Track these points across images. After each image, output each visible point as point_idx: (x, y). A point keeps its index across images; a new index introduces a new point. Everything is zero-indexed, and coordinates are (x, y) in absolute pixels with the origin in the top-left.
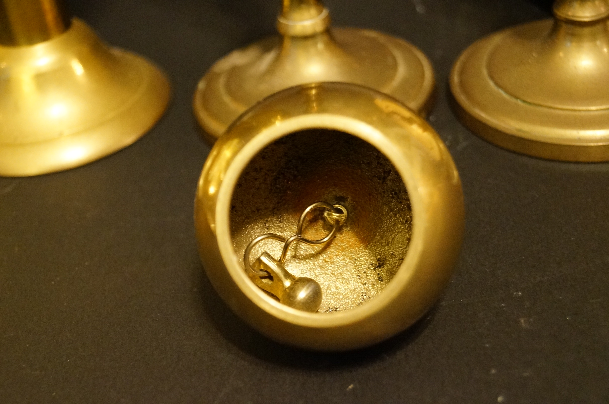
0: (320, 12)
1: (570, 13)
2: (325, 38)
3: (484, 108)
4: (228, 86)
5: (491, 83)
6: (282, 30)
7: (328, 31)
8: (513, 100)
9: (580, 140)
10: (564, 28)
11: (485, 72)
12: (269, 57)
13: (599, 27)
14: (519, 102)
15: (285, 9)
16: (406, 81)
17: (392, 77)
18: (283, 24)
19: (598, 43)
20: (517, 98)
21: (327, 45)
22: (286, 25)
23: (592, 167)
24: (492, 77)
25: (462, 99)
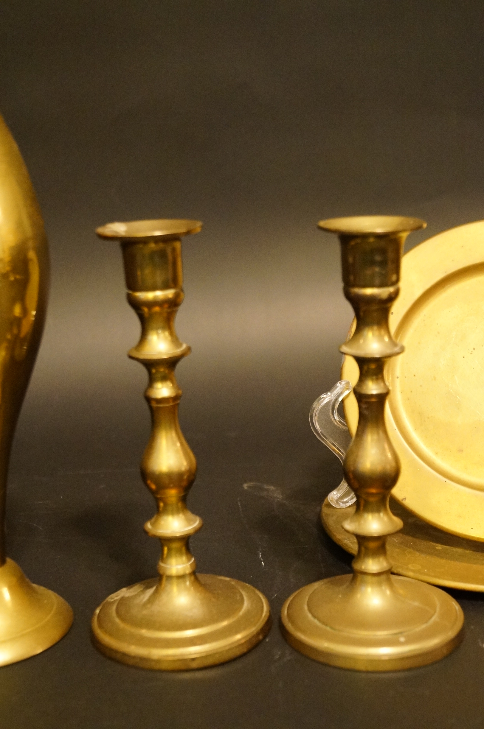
0: (189, 560)
1: (363, 567)
2: (193, 578)
3: (303, 632)
4: (117, 611)
5: (310, 616)
6: (161, 572)
7: (194, 573)
8: (324, 627)
9: (368, 655)
10: (360, 577)
11: (306, 607)
12: (150, 592)
13: (383, 577)
14: (328, 629)
15: (165, 556)
16: (248, 612)
17: (240, 609)
18: (163, 567)
19: (383, 588)
20: (326, 625)
21: (192, 583)
22: (165, 567)
23: (378, 675)
24: (310, 610)
25: (289, 626)
